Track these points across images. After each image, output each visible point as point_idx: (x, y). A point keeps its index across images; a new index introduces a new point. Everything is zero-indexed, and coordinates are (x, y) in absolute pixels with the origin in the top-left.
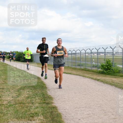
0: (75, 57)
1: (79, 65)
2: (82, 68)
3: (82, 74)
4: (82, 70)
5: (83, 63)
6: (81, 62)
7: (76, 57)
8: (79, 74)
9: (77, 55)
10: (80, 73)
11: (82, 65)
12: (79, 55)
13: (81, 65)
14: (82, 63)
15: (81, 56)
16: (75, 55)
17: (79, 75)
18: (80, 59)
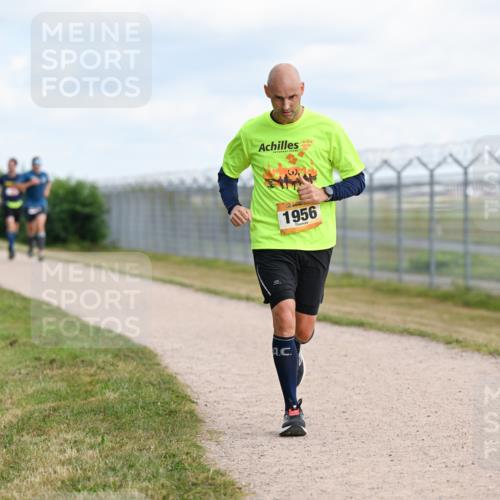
0: (394, 206)
1: (422, 267)
2: (444, 282)
3: (438, 328)
4: (445, 298)
5: (446, 248)
6: (438, 246)
7: (399, 210)
8: (423, 328)
9: (404, 199)
10: (429, 317)
11: (441, 265)
12: (422, 194)
13: (433, 268)
14: (444, 253)
15: (432, 202)
16: (393, 196)
17: (422, 335)
18: (428, 224)
